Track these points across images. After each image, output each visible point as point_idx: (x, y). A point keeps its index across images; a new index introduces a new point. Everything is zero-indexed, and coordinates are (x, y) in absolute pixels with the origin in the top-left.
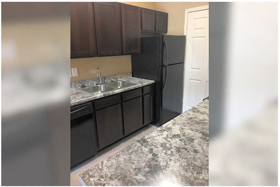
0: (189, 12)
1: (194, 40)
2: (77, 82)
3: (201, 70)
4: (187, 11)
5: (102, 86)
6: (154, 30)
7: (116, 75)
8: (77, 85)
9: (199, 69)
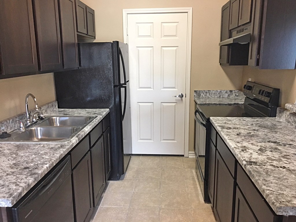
0: (128, 14)
1: (139, 50)
3: (152, 90)
4: (125, 12)
6: (86, 33)
9: (150, 88)
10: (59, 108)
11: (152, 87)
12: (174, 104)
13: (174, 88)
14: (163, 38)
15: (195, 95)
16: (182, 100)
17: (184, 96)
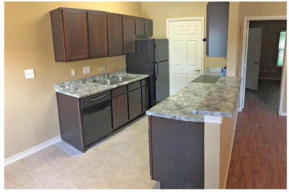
0: (169, 21)
1: (174, 43)
2: (90, 78)
3: (182, 66)
4: (167, 20)
5: (109, 80)
6: (144, 34)
7: (115, 72)
8: (90, 80)
9: (180, 65)
10: (127, 73)
11: (182, 65)
12: (195, 75)
13: (195, 66)
14: (188, 35)
15: (207, 70)
16: (199, 73)
17: (201, 71)
